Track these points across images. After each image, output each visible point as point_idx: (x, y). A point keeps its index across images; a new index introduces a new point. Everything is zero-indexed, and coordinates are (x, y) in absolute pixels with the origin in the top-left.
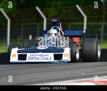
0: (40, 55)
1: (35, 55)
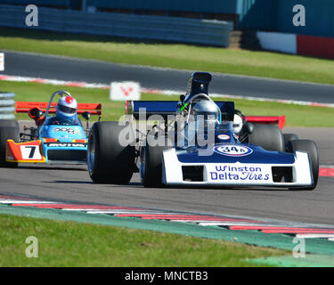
0: (241, 169)
1: (227, 169)
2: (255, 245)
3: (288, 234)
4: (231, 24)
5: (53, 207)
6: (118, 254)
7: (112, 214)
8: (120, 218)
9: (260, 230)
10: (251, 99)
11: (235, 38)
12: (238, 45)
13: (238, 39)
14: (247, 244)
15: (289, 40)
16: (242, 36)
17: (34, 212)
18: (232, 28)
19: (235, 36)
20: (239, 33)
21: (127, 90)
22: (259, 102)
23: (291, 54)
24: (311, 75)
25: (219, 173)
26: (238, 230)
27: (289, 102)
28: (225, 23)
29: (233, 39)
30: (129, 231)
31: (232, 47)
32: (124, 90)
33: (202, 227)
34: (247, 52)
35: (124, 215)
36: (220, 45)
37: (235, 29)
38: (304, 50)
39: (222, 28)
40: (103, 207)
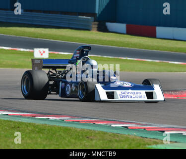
0: (132, 93)
1: (126, 93)
2: (146, 138)
3: (160, 131)
4: (93, 18)
5: (30, 116)
6: (79, 143)
7: (63, 120)
8: (68, 122)
9: (145, 129)
10: (105, 57)
11: (95, 26)
12: (96, 29)
13: (96, 26)
14: (142, 137)
15: (122, 27)
16: (98, 25)
17: (22, 119)
18: (93, 20)
19: (95, 24)
20: (97, 23)
21: (42, 52)
22: (109, 58)
23: (124, 34)
24: (135, 45)
25: (123, 95)
26: (133, 129)
27: (125, 58)
28: (89, 18)
29: (94, 26)
30: (78, 130)
31: (94, 30)
32: (40, 52)
33: (113, 127)
34: (101, 33)
35: (70, 121)
36: (88, 29)
37: (95, 21)
38: (130, 32)
39: (88, 21)
40: (56, 116)
